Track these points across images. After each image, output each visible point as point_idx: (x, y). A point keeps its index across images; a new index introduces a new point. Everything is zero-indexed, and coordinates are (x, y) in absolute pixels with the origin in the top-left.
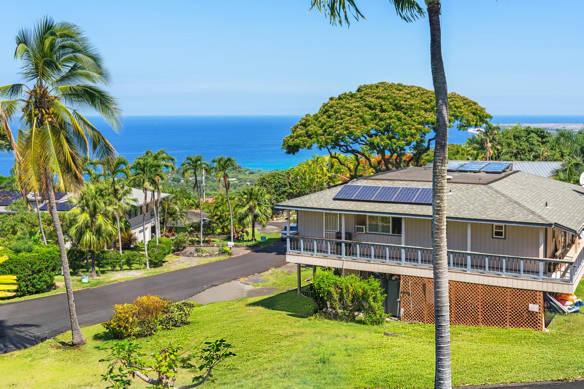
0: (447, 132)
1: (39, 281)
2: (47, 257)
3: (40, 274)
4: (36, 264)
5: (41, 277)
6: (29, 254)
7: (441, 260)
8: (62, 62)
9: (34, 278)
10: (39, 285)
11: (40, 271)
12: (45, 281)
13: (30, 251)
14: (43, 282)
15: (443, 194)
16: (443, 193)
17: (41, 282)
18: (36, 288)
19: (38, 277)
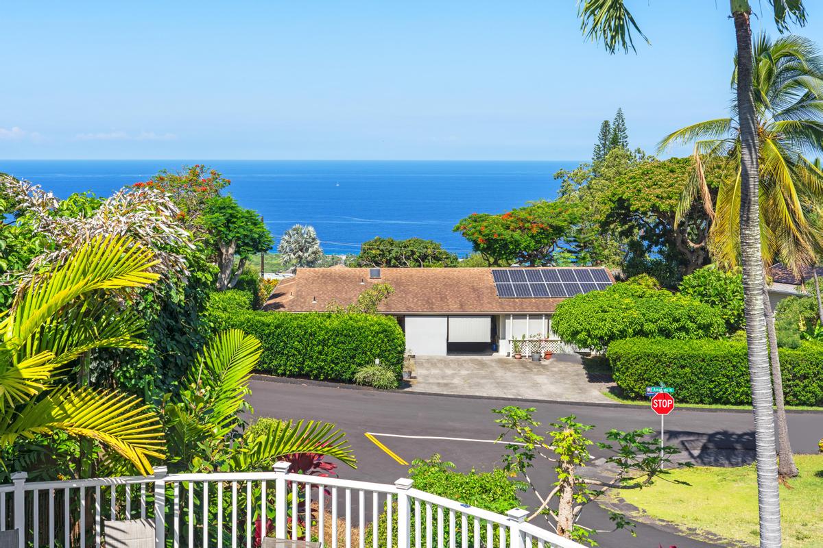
0: (749, 185)
1: (803, 390)
2: (817, 359)
3: (806, 382)
4: (799, 366)
5: (805, 386)
6: (790, 351)
7: (752, 356)
8: (784, 88)
9: (796, 385)
10: (803, 396)
11: (805, 377)
12: (813, 393)
13: (794, 347)
14: (810, 392)
15: (750, 268)
16: (750, 265)
17: (806, 392)
18: (800, 400)
19: (802, 384)
